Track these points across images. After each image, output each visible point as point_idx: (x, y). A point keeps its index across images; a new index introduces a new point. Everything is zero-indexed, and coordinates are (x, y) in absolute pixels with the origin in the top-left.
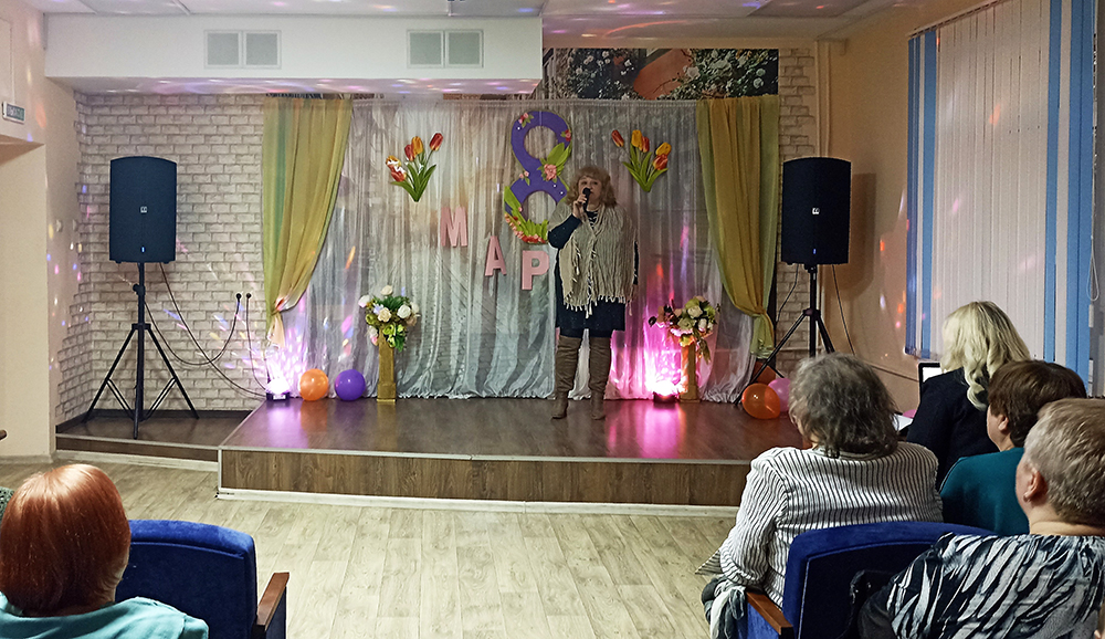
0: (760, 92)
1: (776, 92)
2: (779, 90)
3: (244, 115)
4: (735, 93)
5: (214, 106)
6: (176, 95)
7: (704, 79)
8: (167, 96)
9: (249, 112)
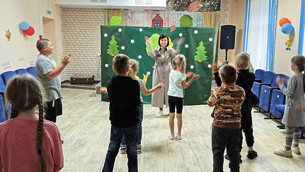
0: (216, 10)
1: (220, 11)
2: (221, 10)
3: (99, 14)
4: (211, 11)
5: (92, 12)
6: (83, 9)
7: (204, 7)
8: (81, 9)
9: (100, 13)
